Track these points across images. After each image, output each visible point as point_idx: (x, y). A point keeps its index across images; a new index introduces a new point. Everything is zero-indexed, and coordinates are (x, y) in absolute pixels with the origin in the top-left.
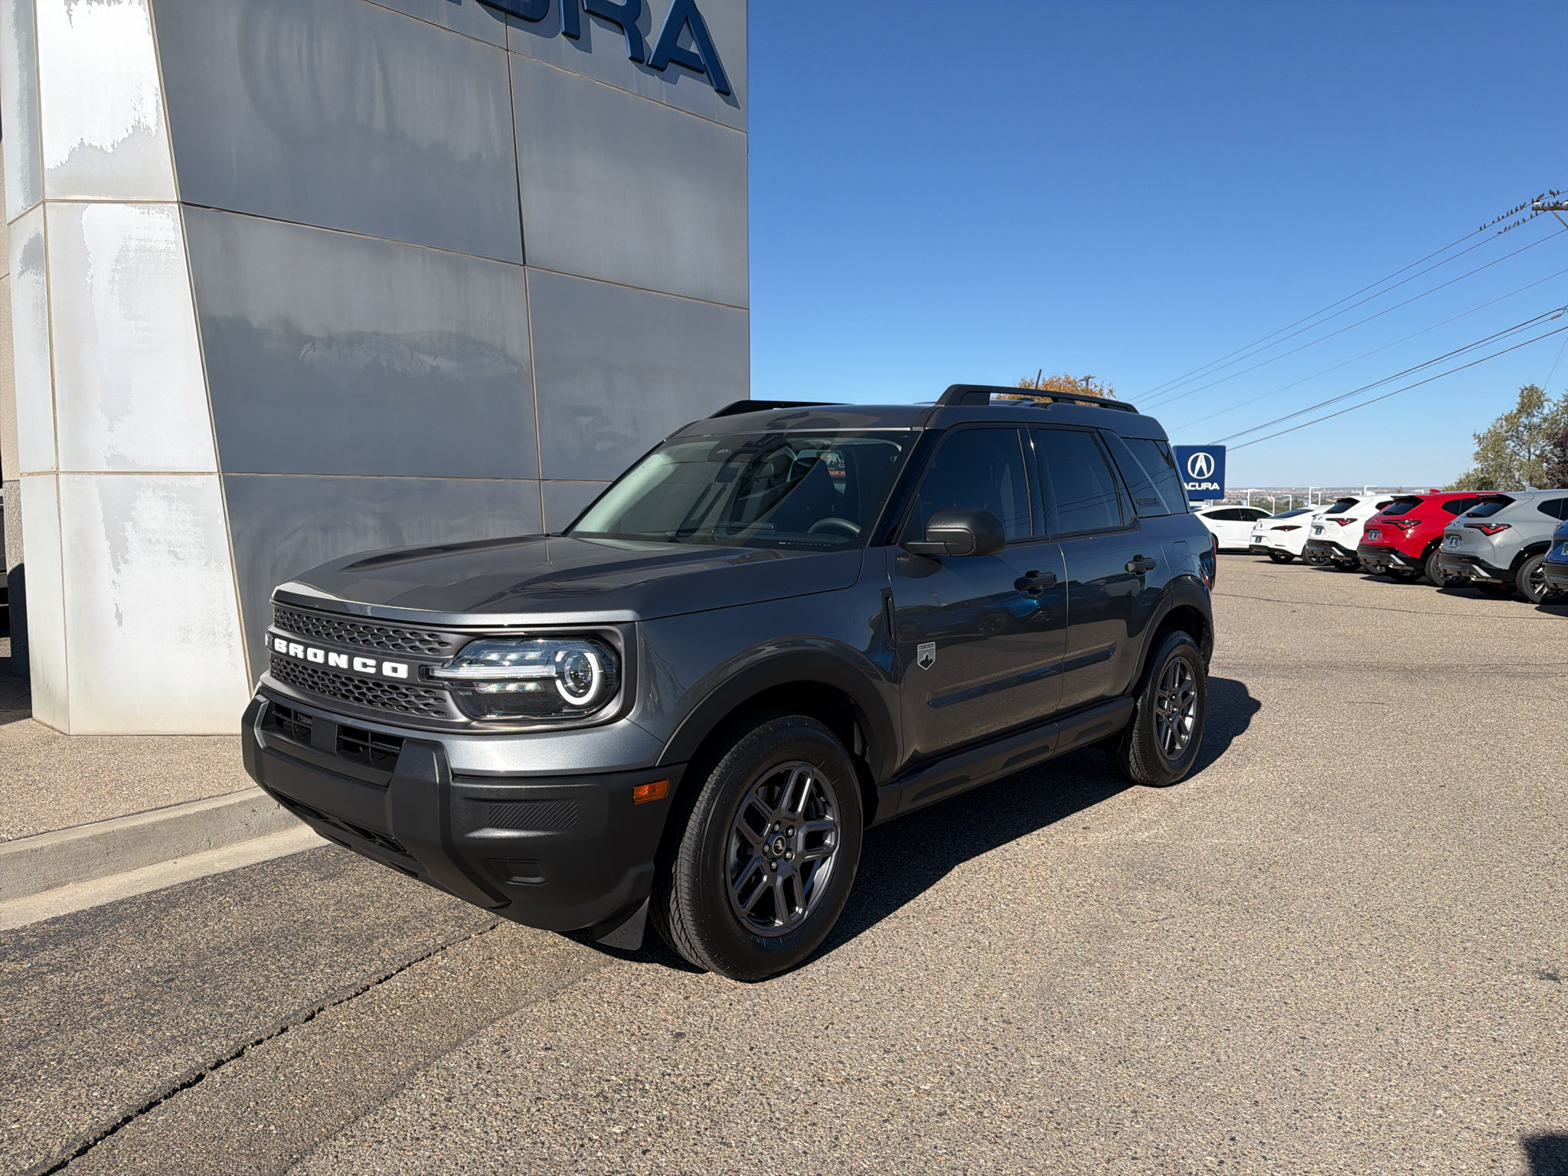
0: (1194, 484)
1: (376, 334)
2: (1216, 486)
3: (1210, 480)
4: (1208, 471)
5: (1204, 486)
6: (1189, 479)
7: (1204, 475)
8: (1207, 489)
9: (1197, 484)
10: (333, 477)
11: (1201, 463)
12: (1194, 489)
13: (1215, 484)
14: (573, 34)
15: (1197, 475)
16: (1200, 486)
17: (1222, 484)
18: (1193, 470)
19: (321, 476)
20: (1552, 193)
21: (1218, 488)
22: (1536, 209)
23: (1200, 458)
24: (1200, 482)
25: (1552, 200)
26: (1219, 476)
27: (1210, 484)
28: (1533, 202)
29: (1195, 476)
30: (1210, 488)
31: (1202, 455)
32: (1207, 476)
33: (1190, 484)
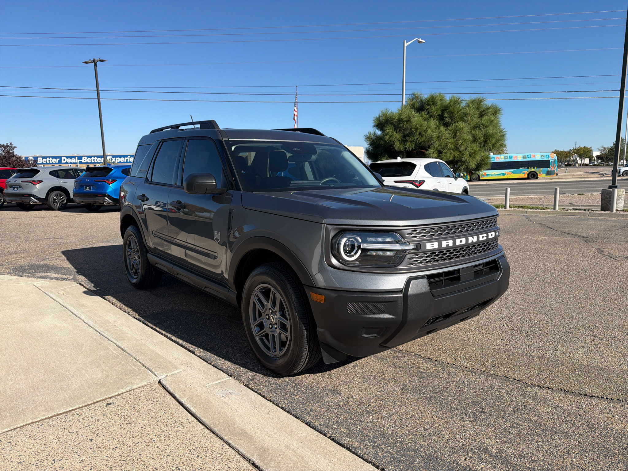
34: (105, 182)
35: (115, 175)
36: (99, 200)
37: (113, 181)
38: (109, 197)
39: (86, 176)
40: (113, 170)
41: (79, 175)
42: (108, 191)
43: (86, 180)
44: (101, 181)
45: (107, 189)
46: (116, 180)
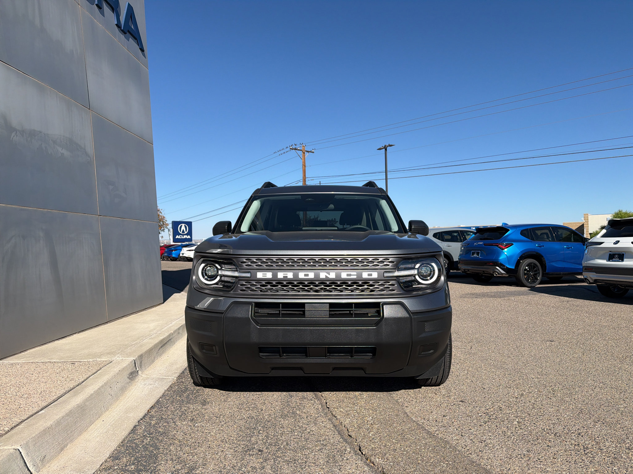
0: (181, 236)
1: (41, 132)
2: (189, 237)
3: (187, 234)
4: (186, 231)
5: (185, 237)
6: (179, 234)
7: (184, 233)
8: (186, 238)
9: (182, 236)
10: (26, 208)
11: (183, 228)
12: (181, 238)
13: (189, 236)
14: (99, 7)
15: (182, 233)
16: (183, 237)
17: (191, 236)
18: (180, 231)
19: (21, 207)
20: (295, 144)
21: (190, 238)
22: (291, 149)
23: (183, 226)
24: (183, 235)
25: (294, 147)
26: (190, 233)
27: (187, 236)
28: (290, 147)
29: (181, 233)
30: (187, 238)
31: (183, 225)
32: (186, 233)
33: (180, 236)
34: (497, 246)
35: (511, 237)
36: (488, 269)
37: (508, 246)
38: (501, 266)
39: (475, 239)
40: (509, 230)
41: (466, 239)
42: (501, 258)
43: (474, 244)
44: (493, 245)
45: (499, 254)
46: (513, 244)
